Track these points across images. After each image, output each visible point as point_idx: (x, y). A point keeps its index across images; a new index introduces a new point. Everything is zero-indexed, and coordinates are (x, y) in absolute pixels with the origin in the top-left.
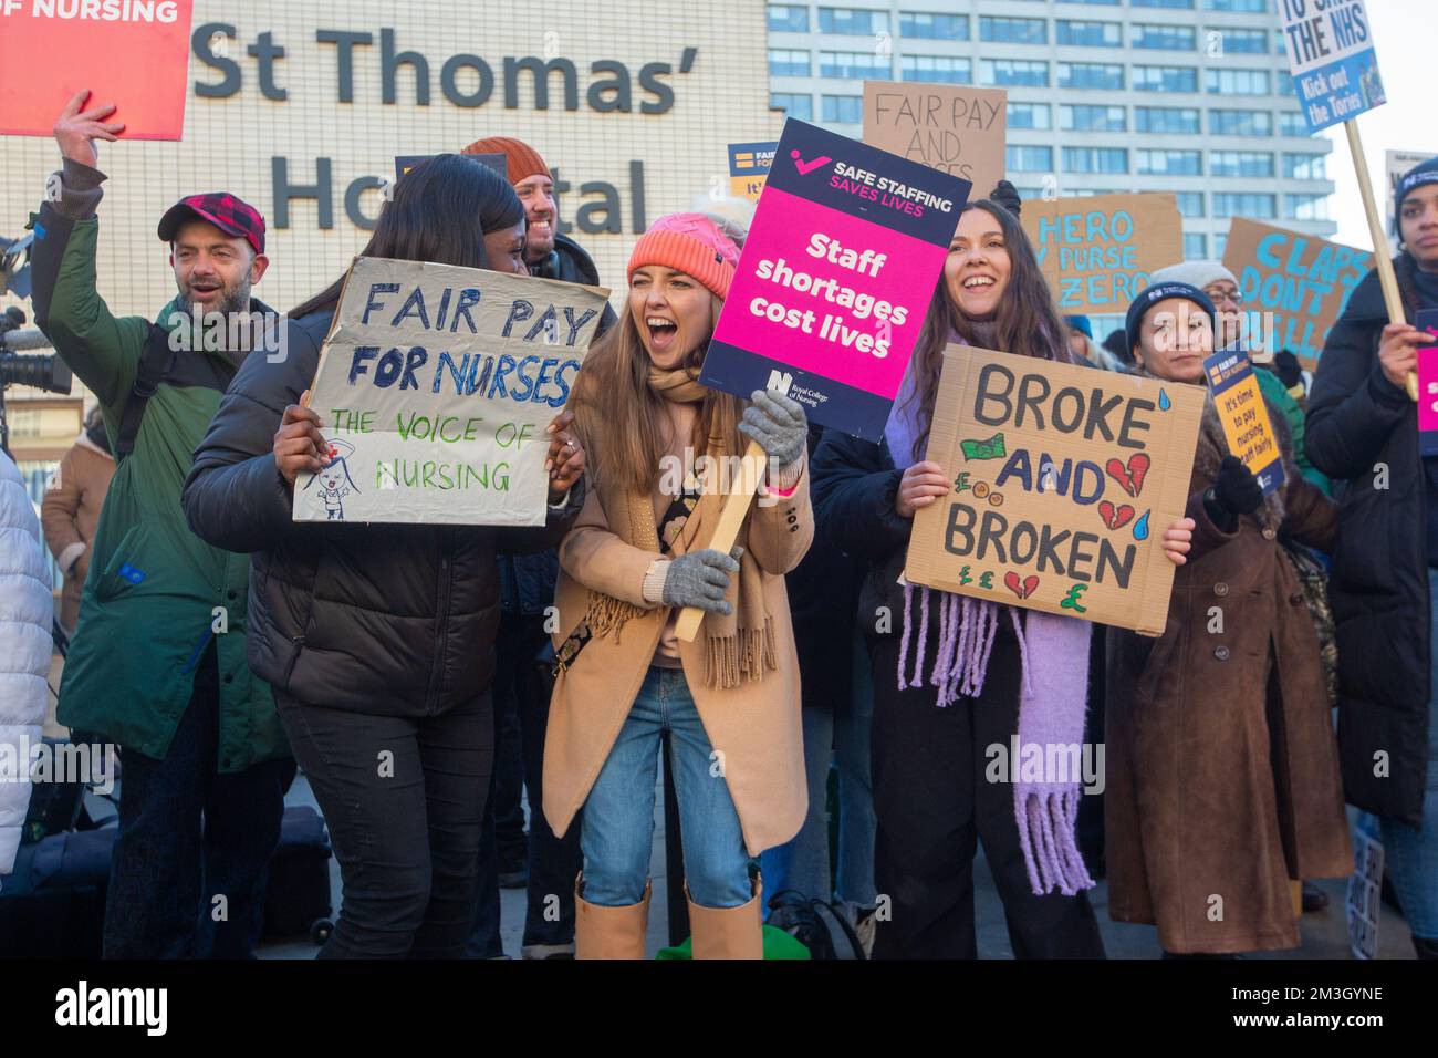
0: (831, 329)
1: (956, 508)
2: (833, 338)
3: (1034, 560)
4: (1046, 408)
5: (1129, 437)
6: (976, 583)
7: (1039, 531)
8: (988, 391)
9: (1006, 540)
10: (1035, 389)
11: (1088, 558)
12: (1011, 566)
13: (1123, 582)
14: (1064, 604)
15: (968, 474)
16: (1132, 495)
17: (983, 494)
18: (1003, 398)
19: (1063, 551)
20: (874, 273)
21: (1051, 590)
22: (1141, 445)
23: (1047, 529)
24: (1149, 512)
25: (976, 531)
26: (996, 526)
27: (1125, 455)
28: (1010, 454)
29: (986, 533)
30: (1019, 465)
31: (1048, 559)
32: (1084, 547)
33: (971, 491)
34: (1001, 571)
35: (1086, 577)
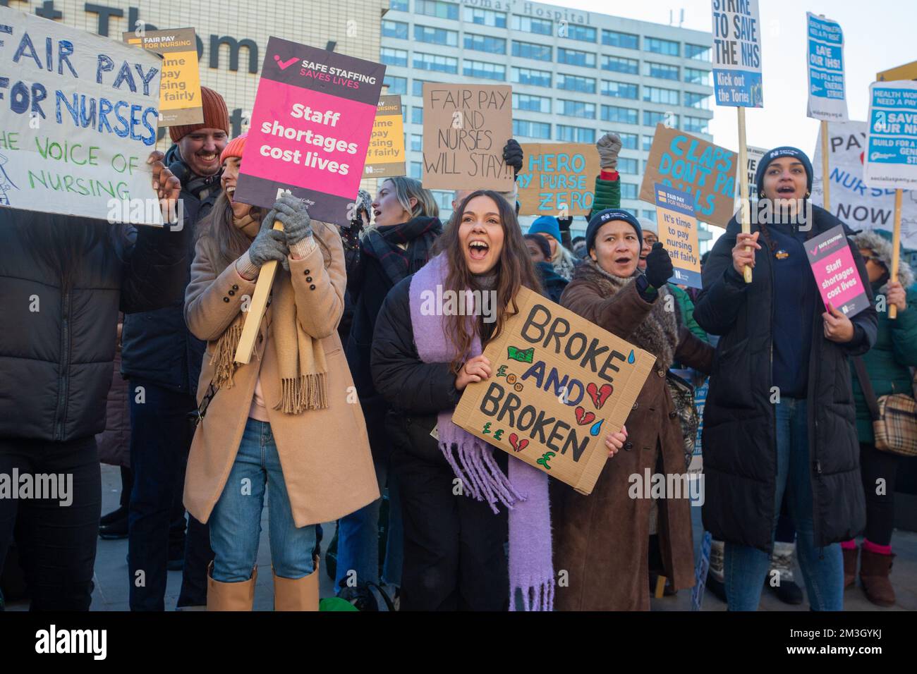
0: (312, 160)
1: (494, 385)
2: (313, 165)
3: (530, 431)
4: (564, 341)
5: (606, 373)
6: (493, 434)
7: (538, 414)
8: (533, 320)
9: (517, 413)
10: (561, 328)
11: (560, 438)
12: (515, 430)
13: (576, 458)
14: (539, 461)
15: (507, 367)
16: (597, 408)
17: (512, 382)
18: (541, 327)
19: (548, 429)
20: (333, 124)
21: (534, 451)
22: (610, 379)
23: (543, 413)
24: (603, 420)
25: (501, 403)
26: (514, 403)
27: (600, 382)
28: (535, 362)
29: (506, 406)
30: (538, 371)
31: (538, 432)
32: (561, 431)
33: (505, 378)
34: (509, 431)
35: (556, 449)
